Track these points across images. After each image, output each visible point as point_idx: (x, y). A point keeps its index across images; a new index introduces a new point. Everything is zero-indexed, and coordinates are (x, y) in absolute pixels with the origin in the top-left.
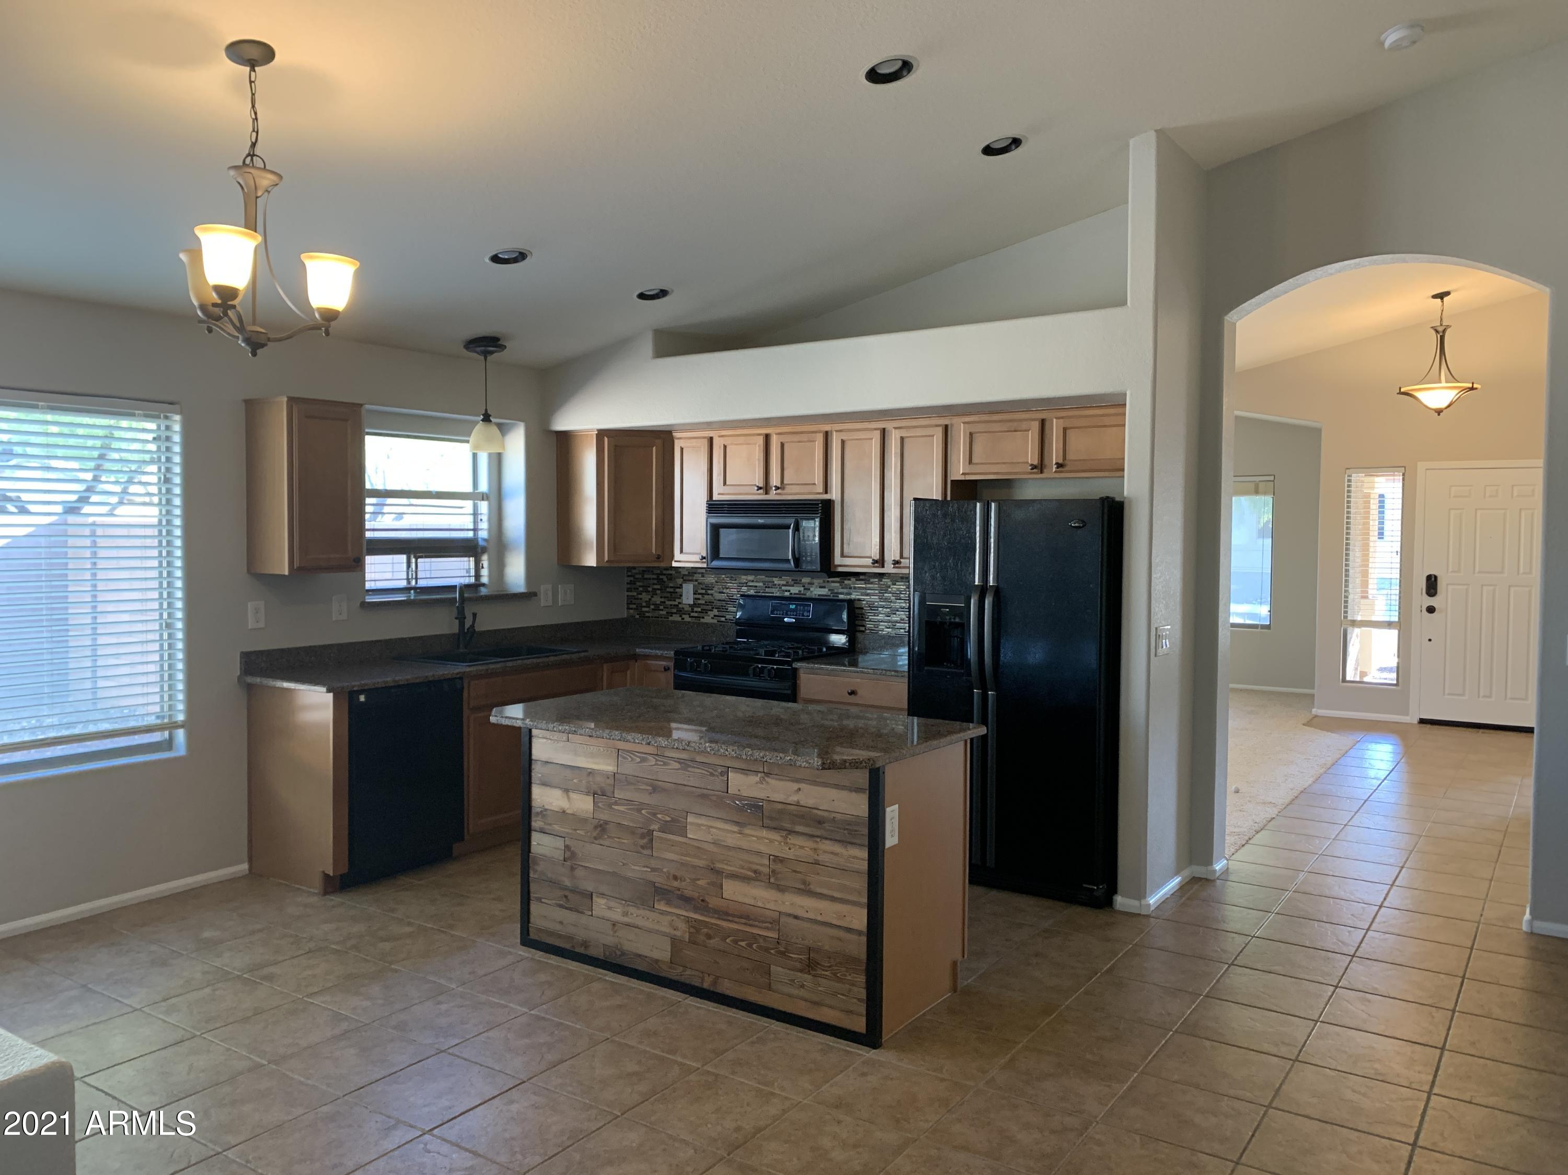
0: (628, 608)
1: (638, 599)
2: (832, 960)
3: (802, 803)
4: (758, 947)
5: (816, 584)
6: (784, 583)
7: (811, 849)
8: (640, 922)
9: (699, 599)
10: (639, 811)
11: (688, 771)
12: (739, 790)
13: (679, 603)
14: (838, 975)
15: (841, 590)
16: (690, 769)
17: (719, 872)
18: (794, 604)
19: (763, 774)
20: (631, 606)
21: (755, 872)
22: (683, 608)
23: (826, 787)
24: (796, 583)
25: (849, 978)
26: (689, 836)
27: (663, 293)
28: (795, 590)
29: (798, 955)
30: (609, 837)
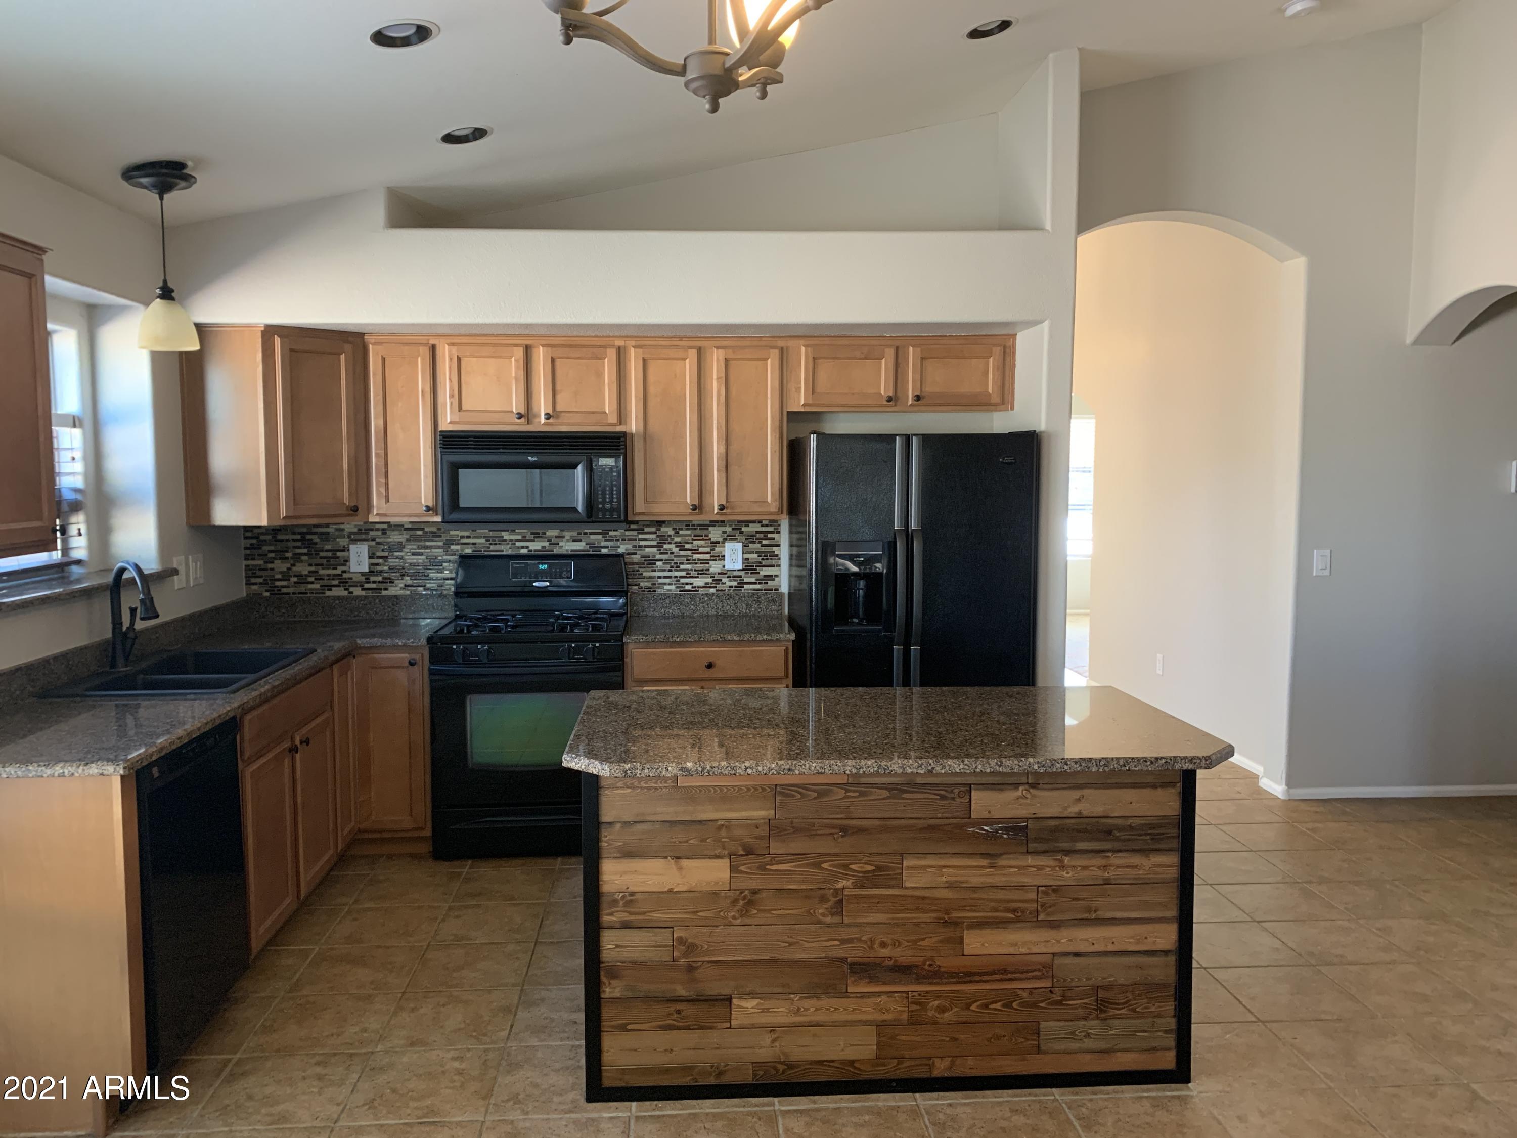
0: (248, 584)
1: (267, 570)
2: (1129, 995)
3: (1085, 813)
4: (1020, 1005)
5: (567, 537)
6: (519, 537)
7: (1099, 868)
8: (820, 1017)
9: (377, 564)
10: (818, 865)
11: (903, 799)
12: (989, 812)
13: (344, 572)
14: (1137, 1010)
15: (604, 544)
16: (905, 796)
17: (956, 923)
18: (545, 564)
19: (1027, 787)
20: (253, 580)
21: (1014, 911)
22: (351, 578)
23: (1120, 788)
24: (537, 537)
25: (1153, 1009)
26: (908, 884)
27: (479, 134)
28: (536, 546)
29: (1081, 999)
30: (759, 911)
